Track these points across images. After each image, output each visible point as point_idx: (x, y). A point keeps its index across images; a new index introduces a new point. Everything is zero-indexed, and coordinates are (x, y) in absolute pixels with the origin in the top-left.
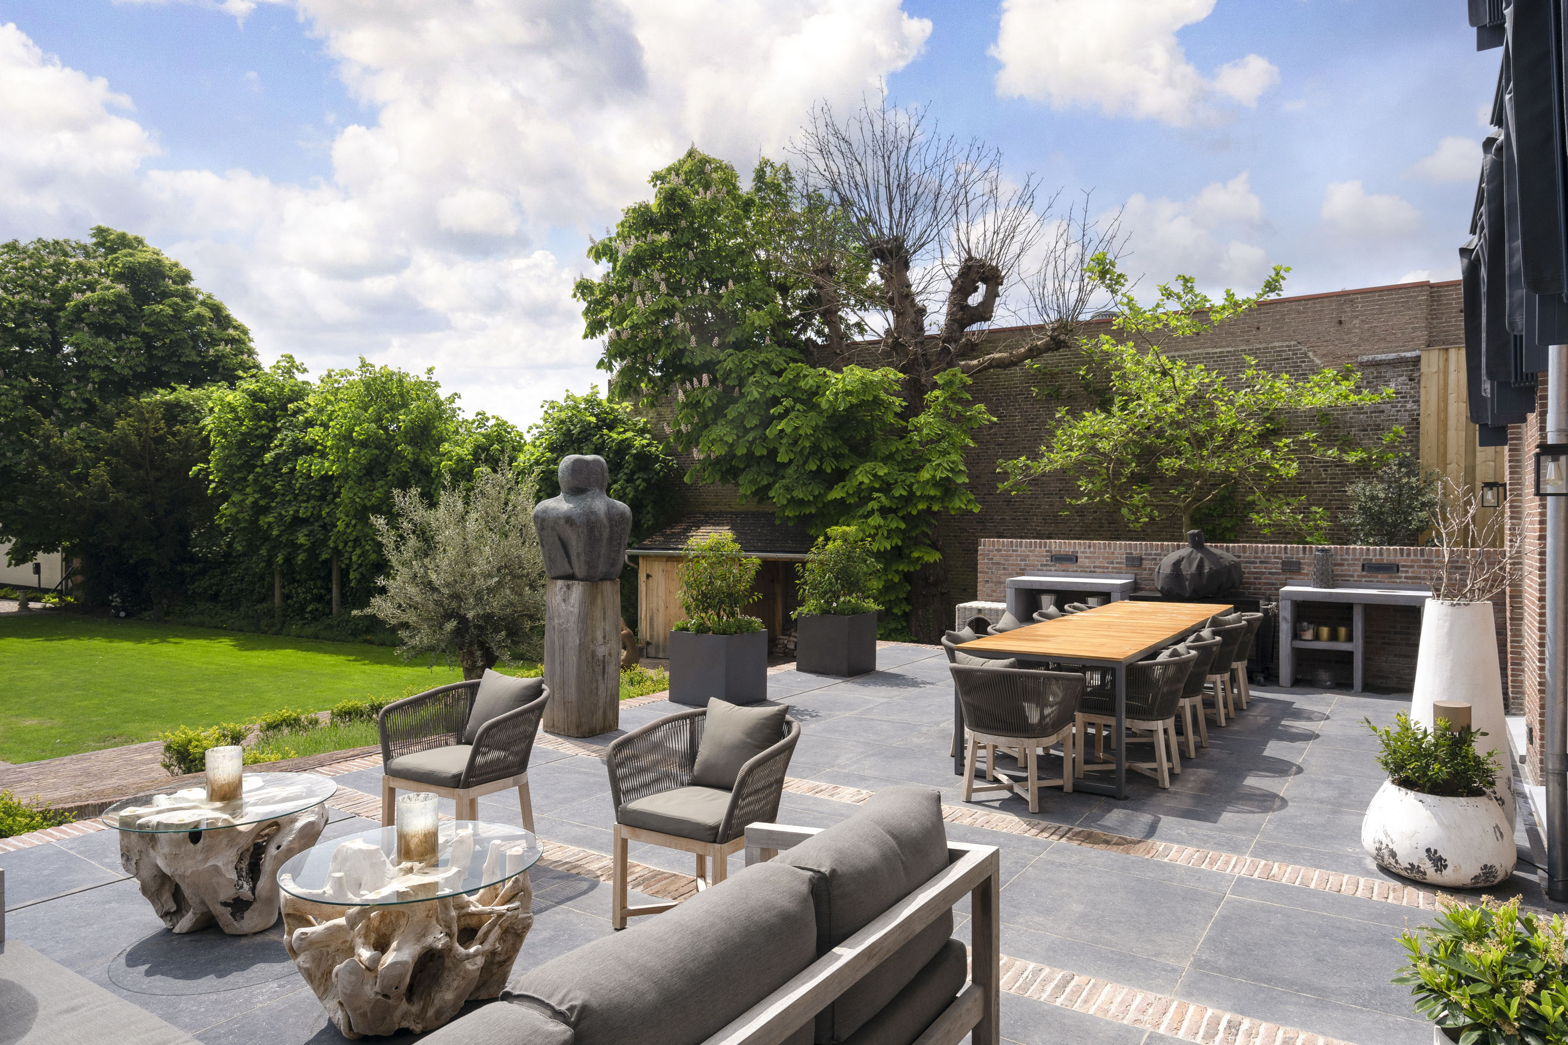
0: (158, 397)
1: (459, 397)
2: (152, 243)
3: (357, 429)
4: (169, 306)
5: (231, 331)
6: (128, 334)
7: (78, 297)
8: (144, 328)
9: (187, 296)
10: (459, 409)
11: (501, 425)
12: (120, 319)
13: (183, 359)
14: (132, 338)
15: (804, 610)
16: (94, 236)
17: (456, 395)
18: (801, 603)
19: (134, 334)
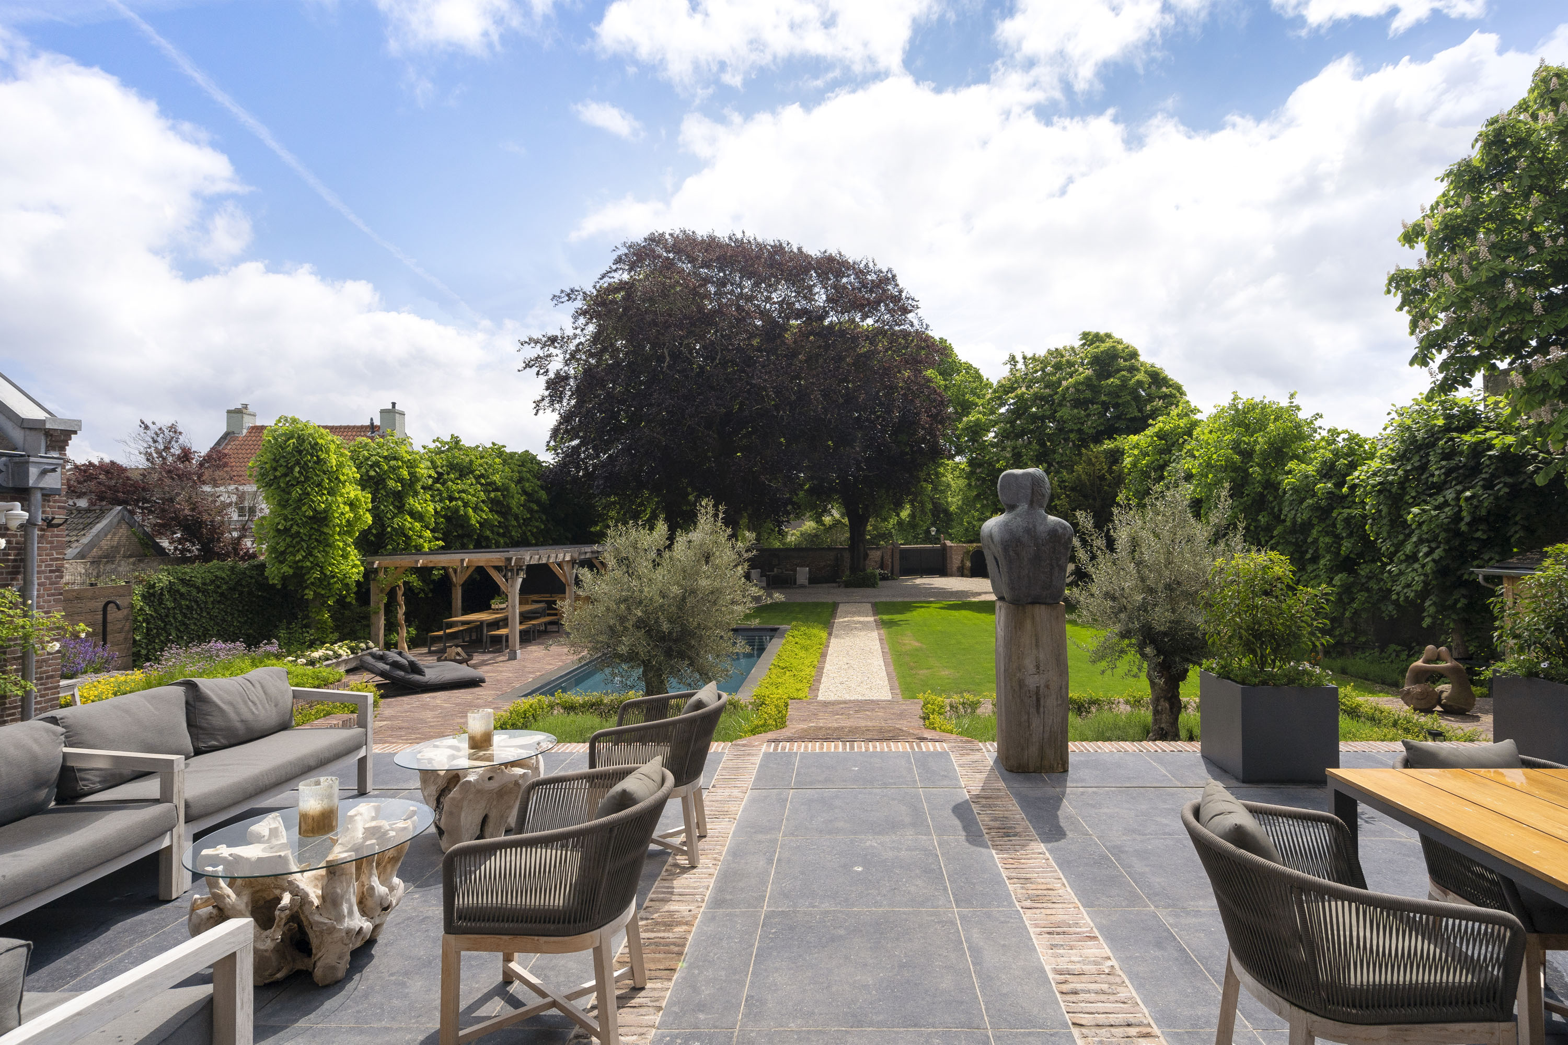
0: (1105, 446)
1: (1321, 417)
2: (1117, 335)
3: (1215, 456)
4: (1119, 379)
5: (1164, 389)
6: (1093, 404)
7: (1064, 383)
8: (1103, 398)
9: (1133, 369)
10: (1320, 428)
11: (1352, 438)
12: (1088, 394)
13: (1128, 416)
14: (1095, 406)
15: (1502, 667)
16: (1081, 339)
17: (1319, 416)
18: (1497, 656)
19: (1097, 403)
